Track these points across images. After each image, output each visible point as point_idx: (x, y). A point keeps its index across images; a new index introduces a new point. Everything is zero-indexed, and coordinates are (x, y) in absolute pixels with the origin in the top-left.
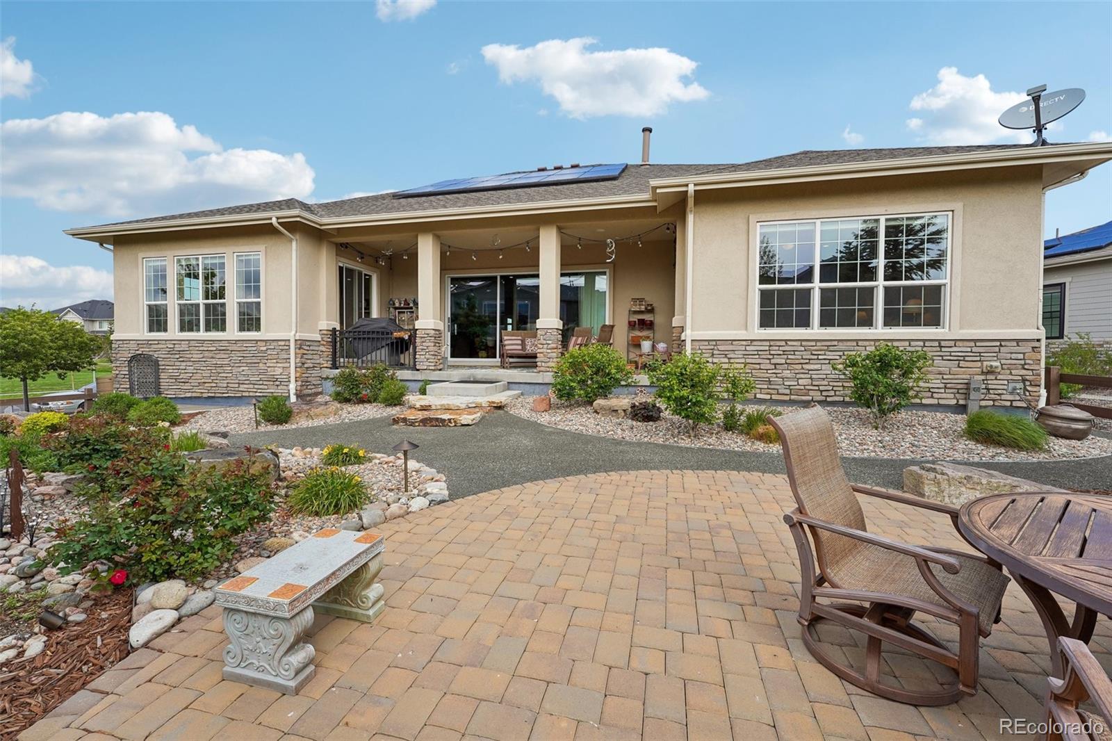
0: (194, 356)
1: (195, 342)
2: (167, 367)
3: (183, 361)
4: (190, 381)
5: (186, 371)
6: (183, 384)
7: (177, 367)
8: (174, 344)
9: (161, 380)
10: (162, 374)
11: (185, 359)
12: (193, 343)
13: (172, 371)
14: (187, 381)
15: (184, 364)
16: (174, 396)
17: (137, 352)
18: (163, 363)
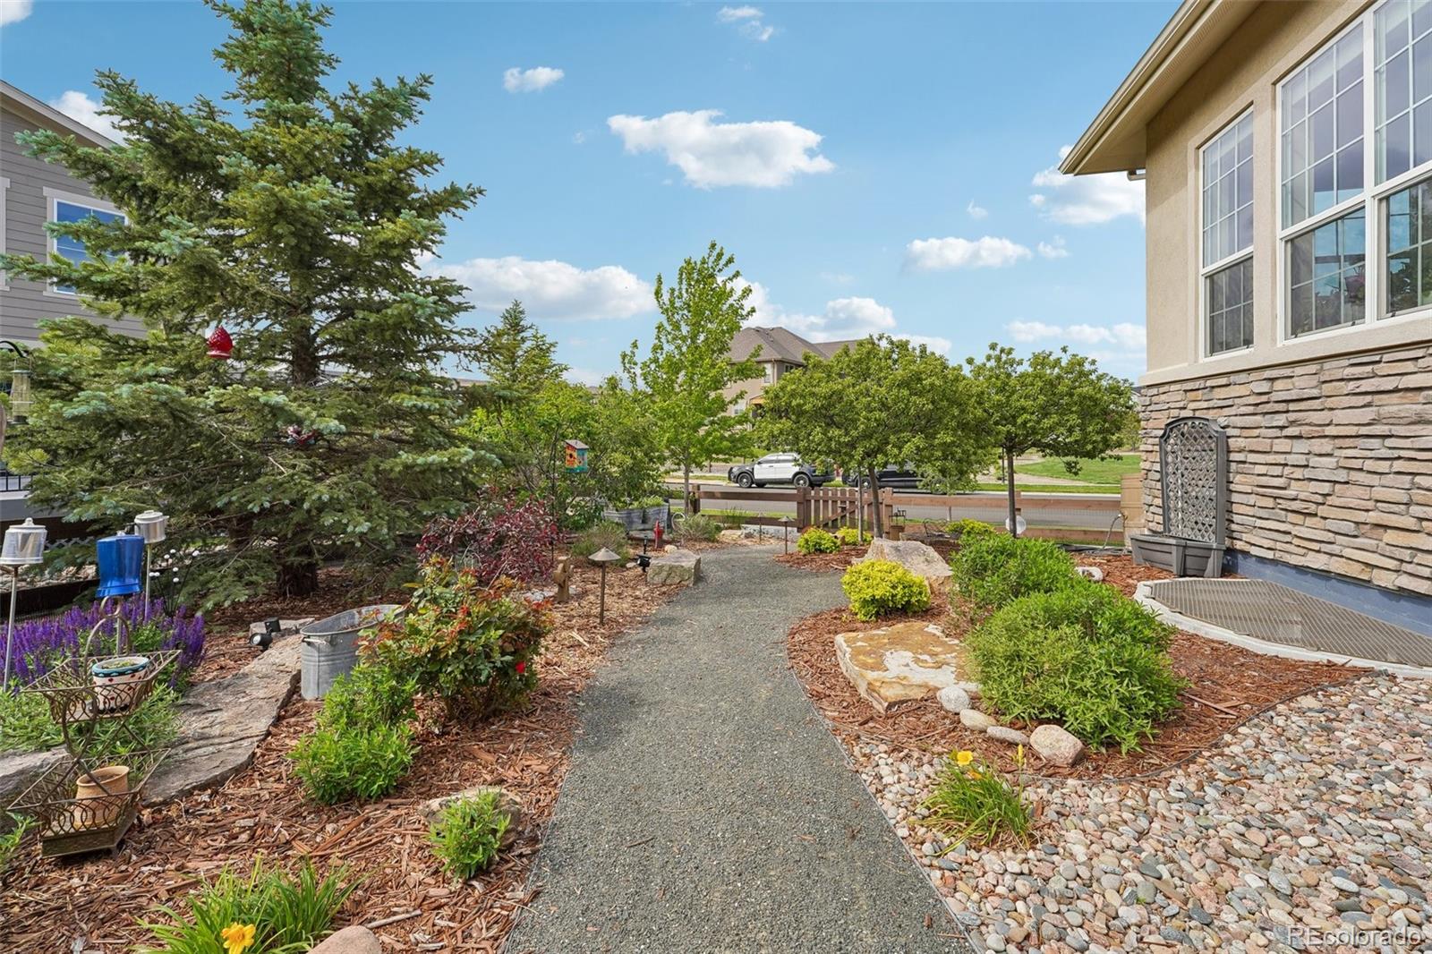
0: (1339, 416)
1: (1345, 362)
2: (1252, 458)
3: (1300, 437)
4: (1322, 511)
5: (1308, 473)
6: (1298, 519)
7: (1280, 459)
8: (1272, 380)
9: (1235, 498)
10: (1238, 478)
11: (1305, 430)
12: (1334, 369)
13: (1262, 469)
14: (1313, 508)
15: (1301, 446)
16: (1270, 555)
17: (1184, 414)
18: (1241, 443)
